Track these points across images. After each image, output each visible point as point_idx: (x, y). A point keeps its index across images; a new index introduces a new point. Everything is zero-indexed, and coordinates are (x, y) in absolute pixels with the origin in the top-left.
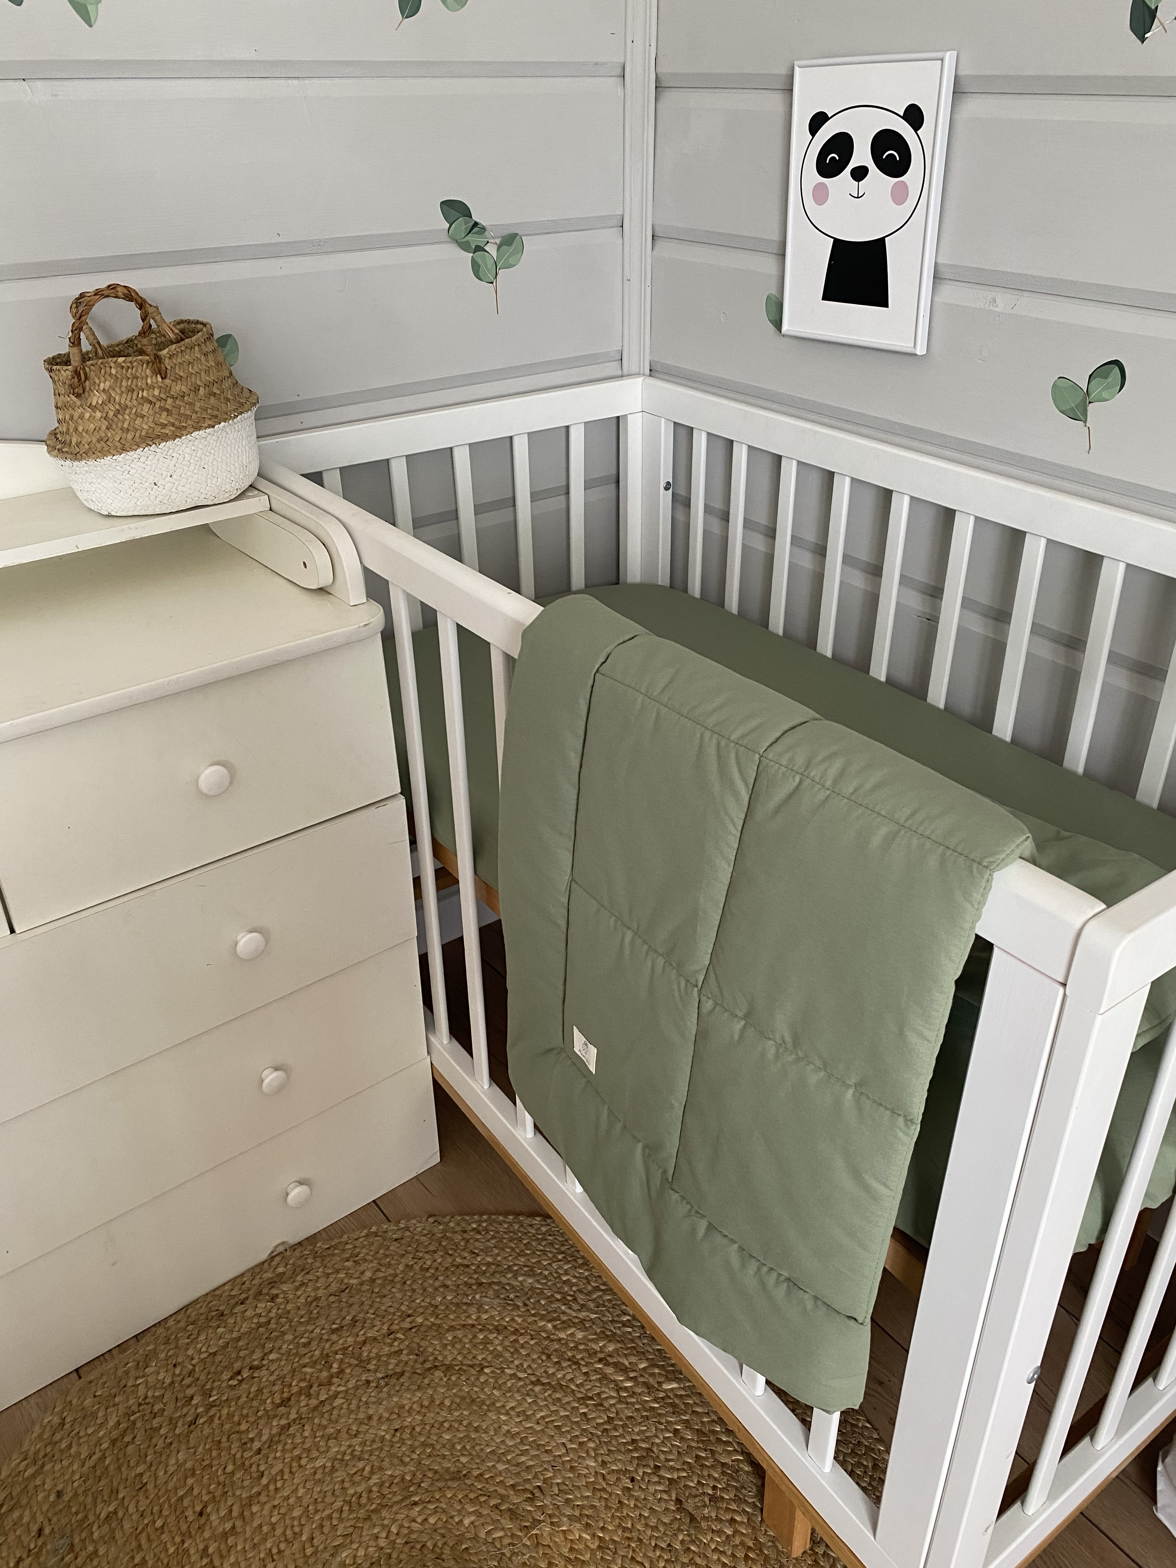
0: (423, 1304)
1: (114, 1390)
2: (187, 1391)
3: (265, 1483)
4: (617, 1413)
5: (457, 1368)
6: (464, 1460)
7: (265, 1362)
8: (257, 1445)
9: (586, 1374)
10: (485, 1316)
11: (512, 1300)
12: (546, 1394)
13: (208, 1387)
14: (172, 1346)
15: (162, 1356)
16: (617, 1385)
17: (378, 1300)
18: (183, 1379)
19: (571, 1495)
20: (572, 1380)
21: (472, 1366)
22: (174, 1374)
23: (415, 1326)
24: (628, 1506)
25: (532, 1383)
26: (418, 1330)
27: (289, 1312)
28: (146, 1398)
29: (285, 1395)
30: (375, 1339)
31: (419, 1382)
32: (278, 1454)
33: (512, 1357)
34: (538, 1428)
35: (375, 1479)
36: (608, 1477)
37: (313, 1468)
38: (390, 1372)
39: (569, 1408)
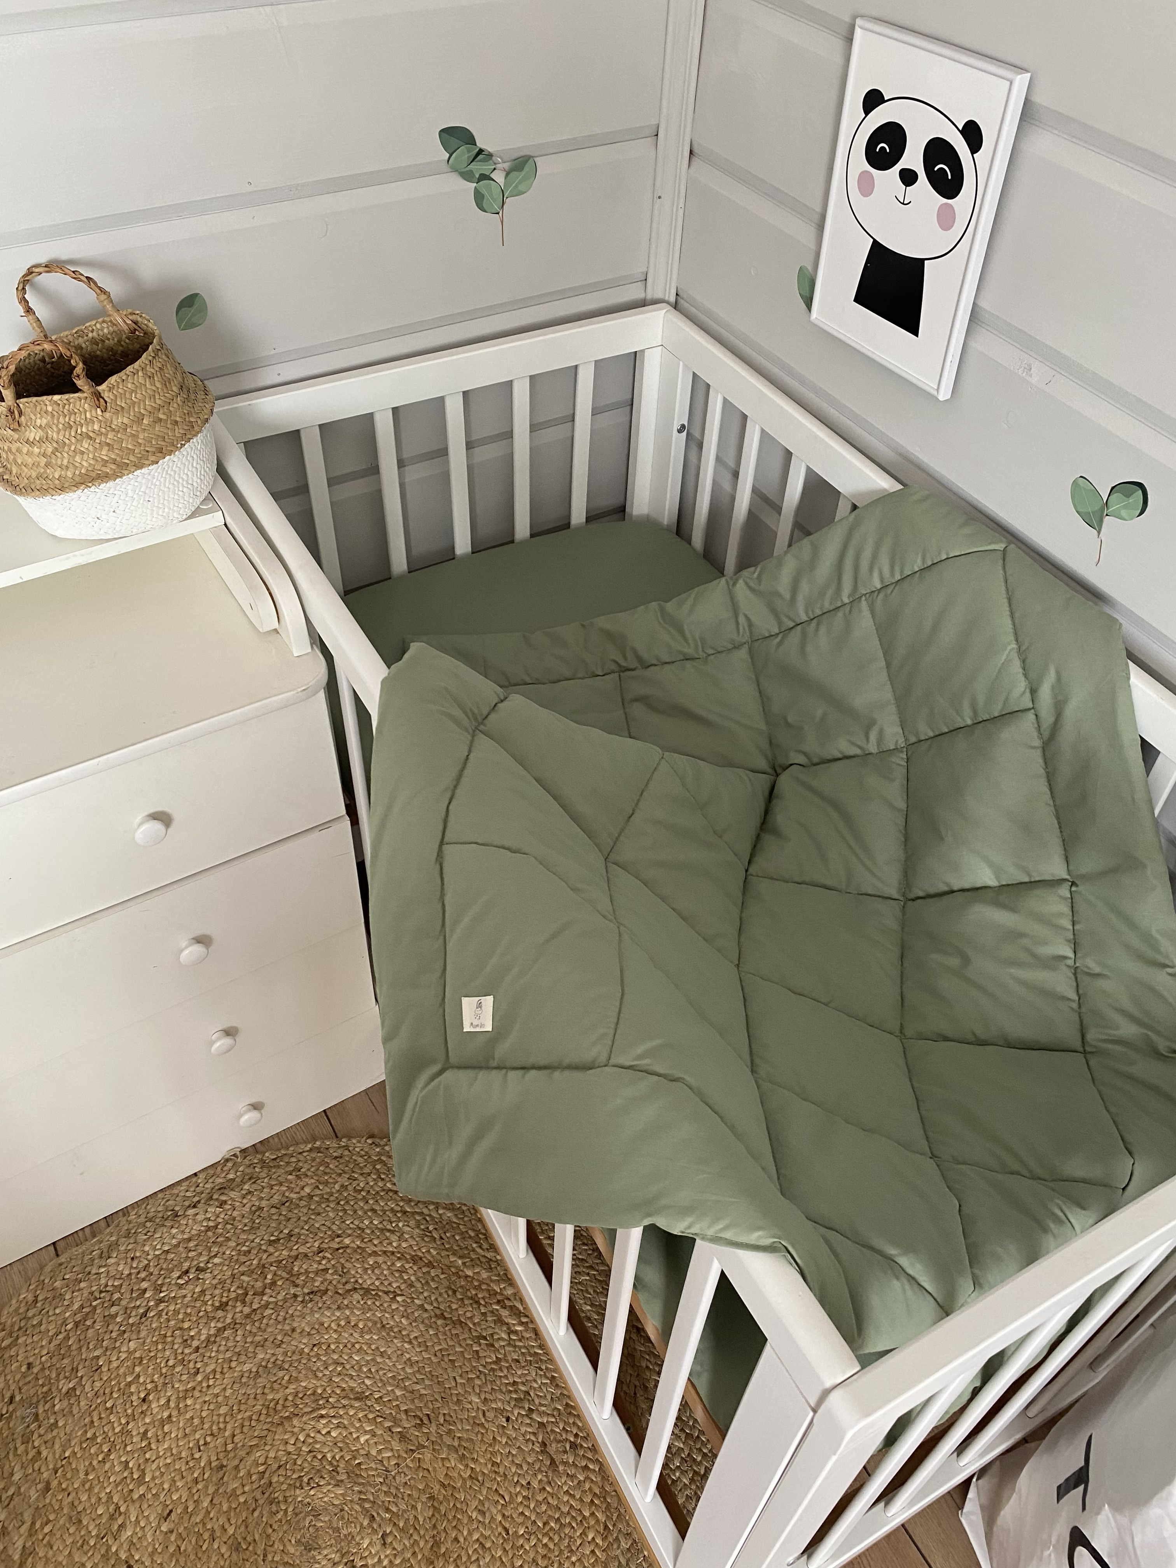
0: (351, 1226)
1: (80, 1276)
2: (142, 1284)
3: (200, 1379)
4: (505, 1355)
5: (373, 1293)
6: (368, 1382)
7: (210, 1265)
8: (195, 1343)
9: (484, 1314)
10: (404, 1245)
11: (430, 1232)
12: (447, 1329)
13: (159, 1282)
14: (132, 1241)
15: (122, 1248)
16: (509, 1328)
17: (313, 1217)
18: (138, 1273)
19: (453, 1426)
20: (471, 1318)
21: (386, 1293)
22: (132, 1267)
23: (342, 1248)
24: (500, 1442)
25: (436, 1315)
26: (345, 1251)
27: (234, 1219)
28: (106, 1286)
29: (224, 1299)
30: (306, 1255)
31: (339, 1302)
32: (213, 1354)
33: (423, 1288)
34: (434, 1359)
35: (292, 1388)
36: (487, 1414)
37: (241, 1371)
38: (315, 1289)
39: (464, 1345)
